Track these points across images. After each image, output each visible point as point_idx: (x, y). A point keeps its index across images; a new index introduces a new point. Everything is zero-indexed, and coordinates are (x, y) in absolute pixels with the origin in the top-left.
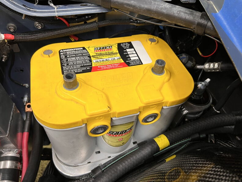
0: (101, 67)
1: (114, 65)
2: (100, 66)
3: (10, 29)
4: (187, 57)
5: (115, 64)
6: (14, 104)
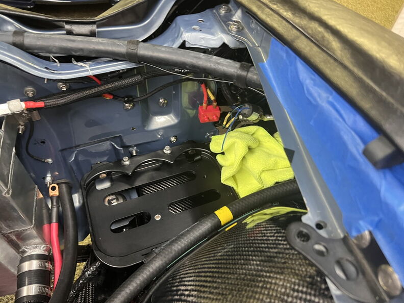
3: (28, 94)
4: (251, 107)
6: (36, 186)
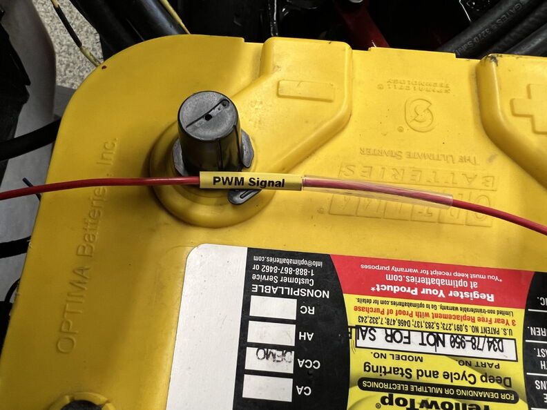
0: (476, 295)
1: (403, 289)
2: (485, 302)
5: (399, 295)
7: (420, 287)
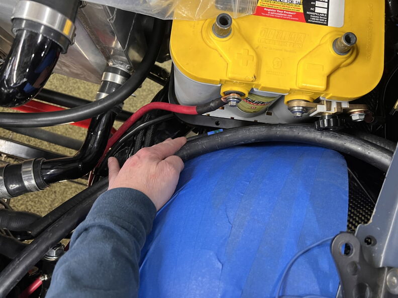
0: (269, 10)
2: (267, 8)
5: (289, 11)
7: (283, 13)
